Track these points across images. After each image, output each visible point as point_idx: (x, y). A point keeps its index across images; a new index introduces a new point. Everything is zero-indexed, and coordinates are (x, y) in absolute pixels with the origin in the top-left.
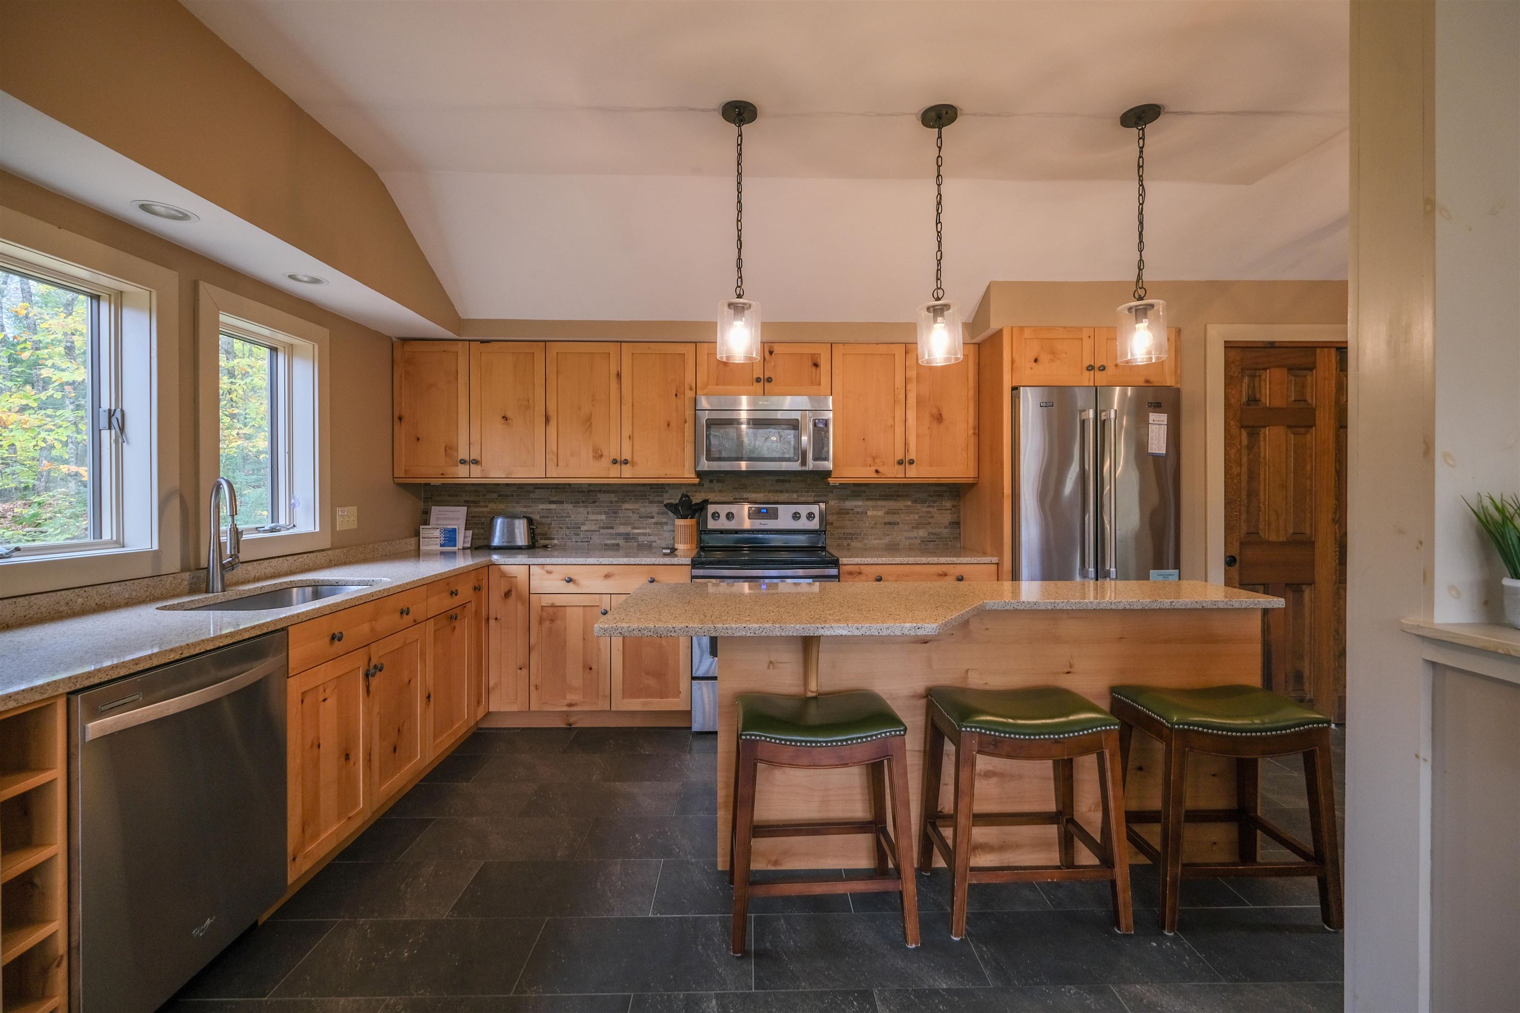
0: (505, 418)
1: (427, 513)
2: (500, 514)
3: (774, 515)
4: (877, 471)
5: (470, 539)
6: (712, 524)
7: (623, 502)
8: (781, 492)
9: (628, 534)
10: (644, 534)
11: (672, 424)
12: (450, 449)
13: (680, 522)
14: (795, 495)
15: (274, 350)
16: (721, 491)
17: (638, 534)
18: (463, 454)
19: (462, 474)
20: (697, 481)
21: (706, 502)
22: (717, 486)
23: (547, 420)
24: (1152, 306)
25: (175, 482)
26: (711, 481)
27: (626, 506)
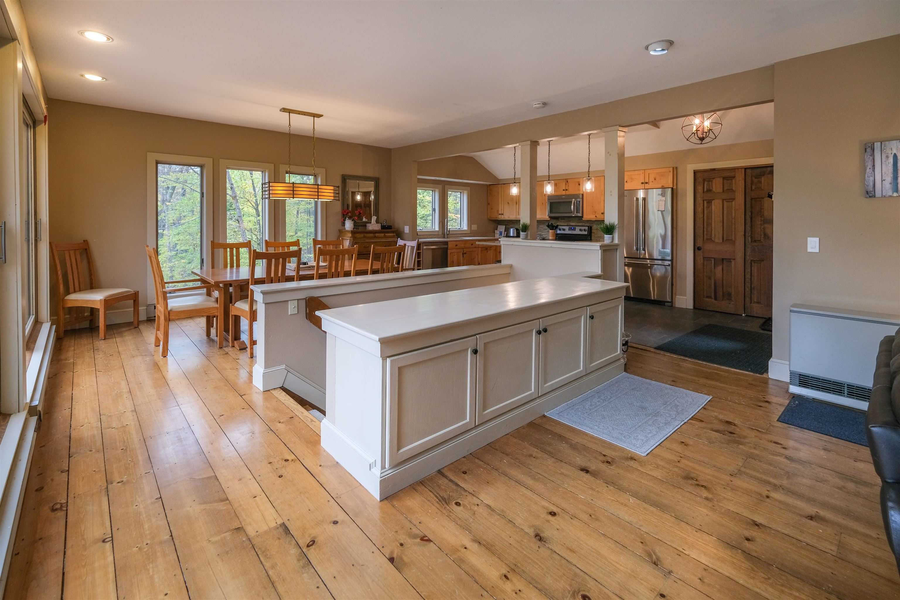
0: (508, 203)
1: (497, 227)
2: (512, 228)
3: (574, 229)
4: (596, 216)
5: (506, 234)
6: (559, 232)
7: (540, 225)
8: (580, 222)
9: (540, 234)
10: (544, 234)
11: (544, 204)
12: (498, 211)
13: (550, 231)
14: (584, 224)
15: (461, 193)
16: (564, 222)
17: (543, 234)
18: (500, 212)
19: (501, 217)
20: (549, 219)
21: (558, 226)
22: (563, 221)
23: (516, 204)
24: (591, 179)
25: (441, 220)
26: (561, 219)
27: (540, 226)
